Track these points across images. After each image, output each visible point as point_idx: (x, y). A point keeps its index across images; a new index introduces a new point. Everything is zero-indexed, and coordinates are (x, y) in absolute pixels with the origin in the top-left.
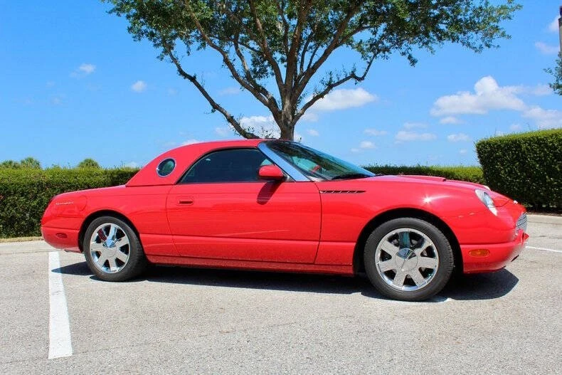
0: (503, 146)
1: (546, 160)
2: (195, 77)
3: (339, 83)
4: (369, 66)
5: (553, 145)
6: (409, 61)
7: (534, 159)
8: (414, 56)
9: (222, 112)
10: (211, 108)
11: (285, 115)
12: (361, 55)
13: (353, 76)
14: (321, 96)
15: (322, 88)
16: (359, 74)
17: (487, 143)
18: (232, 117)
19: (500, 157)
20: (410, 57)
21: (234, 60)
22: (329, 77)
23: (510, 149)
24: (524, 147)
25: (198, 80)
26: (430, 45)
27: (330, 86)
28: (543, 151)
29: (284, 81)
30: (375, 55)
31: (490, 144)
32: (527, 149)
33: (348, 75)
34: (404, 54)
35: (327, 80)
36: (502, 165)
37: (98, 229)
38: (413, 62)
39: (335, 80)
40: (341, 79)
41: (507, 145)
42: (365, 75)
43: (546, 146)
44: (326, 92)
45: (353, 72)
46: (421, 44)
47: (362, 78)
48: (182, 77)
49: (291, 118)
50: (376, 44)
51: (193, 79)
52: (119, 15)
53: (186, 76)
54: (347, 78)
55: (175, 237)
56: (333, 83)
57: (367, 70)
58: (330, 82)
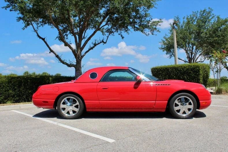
0: (162, 70)
1: (178, 75)
2: (44, 39)
3: (98, 44)
4: (107, 38)
5: (180, 70)
6: (121, 37)
7: (173, 74)
8: (123, 35)
9: (54, 53)
10: (50, 51)
11: (78, 55)
12: (102, 33)
13: (103, 41)
14: (92, 48)
15: (92, 46)
16: (105, 41)
17: (156, 68)
18: (58, 55)
19: (161, 73)
20: (122, 36)
22: (95, 41)
23: (165, 71)
24: (170, 70)
25: (45, 40)
26: (128, 31)
27: (95, 45)
28: (177, 72)
29: (78, 42)
30: (109, 34)
31: (157, 69)
32: (171, 71)
33: (101, 41)
34: (119, 34)
35: (94, 43)
36: (162, 76)
37: (64, 99)
38: (123, 38)
39: (97, 43)
40: (99, 42)
41: (163, 69)
42: (106, 41)
43: (178, 70)
44: (94, 47)
45: (103, 40)
46: (125, 31)
47: (106, 43)
48: (39, 38)
49: (80, 57)
50: (109, 30)
51: (43, 39)
52: (6, 9)
53: (40, 38)
54: (101, 42)
55: (100, 101)
57: (107, 40)
58: (95, 43)
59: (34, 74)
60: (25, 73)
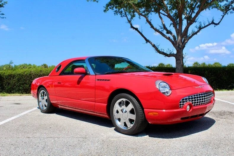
3: (205, 27)
9: (150, 43)
10: (145, 41)
11: (178, 43)
13: (213, 23)
14: (196, 33)
15: (196, 30)
18: (154, 45)
21: (151, 20)
27: (200, 28)
30: (226, 12)
33: (210, 23)
35: (198, 26)
37: (40, 92)
40: (206, 24)
42: (220, 22)
44: (198, 31)
45: (212, 21)
47: (218, 24)
48: (132, 29)
49: (181, 44)
51: (137, 29)
53: (134, 28)
54: (209, 24)
56: (202, 27)
57: (221, 20)
58: (200, 27)
59: (204, 64)
60: (195, 63)
